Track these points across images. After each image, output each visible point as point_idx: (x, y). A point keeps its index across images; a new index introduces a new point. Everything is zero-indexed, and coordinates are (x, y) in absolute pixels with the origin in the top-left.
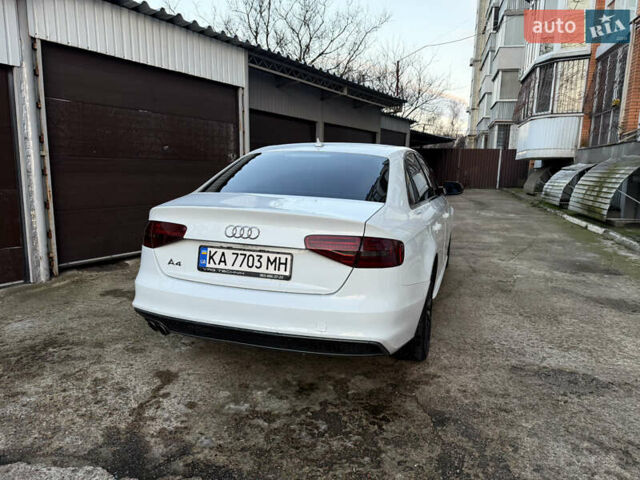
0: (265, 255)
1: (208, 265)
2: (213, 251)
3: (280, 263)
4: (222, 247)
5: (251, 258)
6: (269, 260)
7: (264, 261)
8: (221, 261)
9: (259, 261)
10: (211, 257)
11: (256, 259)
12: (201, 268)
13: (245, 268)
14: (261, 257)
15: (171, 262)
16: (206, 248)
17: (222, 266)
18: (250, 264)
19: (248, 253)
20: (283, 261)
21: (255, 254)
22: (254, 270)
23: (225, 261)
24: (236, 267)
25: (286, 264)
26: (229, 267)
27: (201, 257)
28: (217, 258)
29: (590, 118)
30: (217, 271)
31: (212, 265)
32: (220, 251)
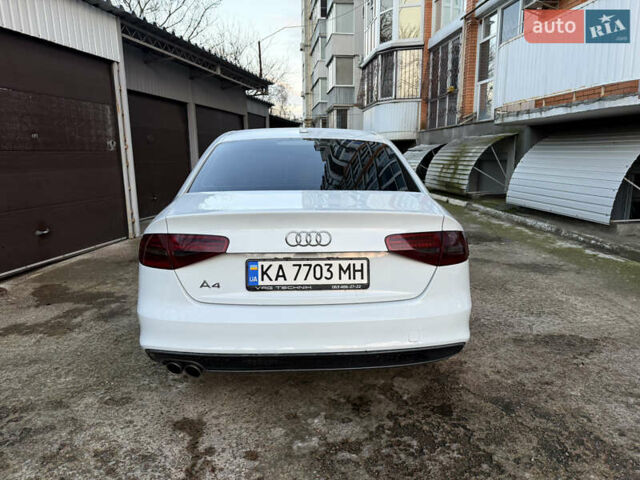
0: (335, 264)
1: (260, 283)
2: (266, 265)
3: (355, 271)
4: (276, 259)
5: (318, 268)
6: (341, 268)
7: (335, 270)
8: (278, 276)
9: (328, 270)
10: (264, 273)
11: (325, 268)
12: (251, 287)
13: (311, 281)
14: (331, 265)
15: (204, 284)
16: (255, 261)
17: (281, 281)
18: (318, 276)
19: (314, 263)
20: (358, 267)
21: (322, 263)
22: (323, 281)
23: (284, 276)
24: (300, 281)
25: (362, 271)
26: (290, 281)
27: (249, 273)
28: (272, 273)
29: (427, 103)
30: (275, 288)
31: (267, 282)
32: (276, 265)
